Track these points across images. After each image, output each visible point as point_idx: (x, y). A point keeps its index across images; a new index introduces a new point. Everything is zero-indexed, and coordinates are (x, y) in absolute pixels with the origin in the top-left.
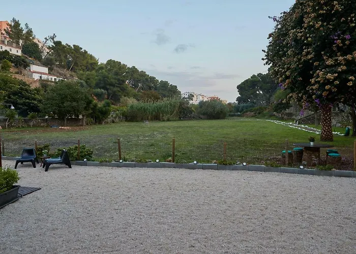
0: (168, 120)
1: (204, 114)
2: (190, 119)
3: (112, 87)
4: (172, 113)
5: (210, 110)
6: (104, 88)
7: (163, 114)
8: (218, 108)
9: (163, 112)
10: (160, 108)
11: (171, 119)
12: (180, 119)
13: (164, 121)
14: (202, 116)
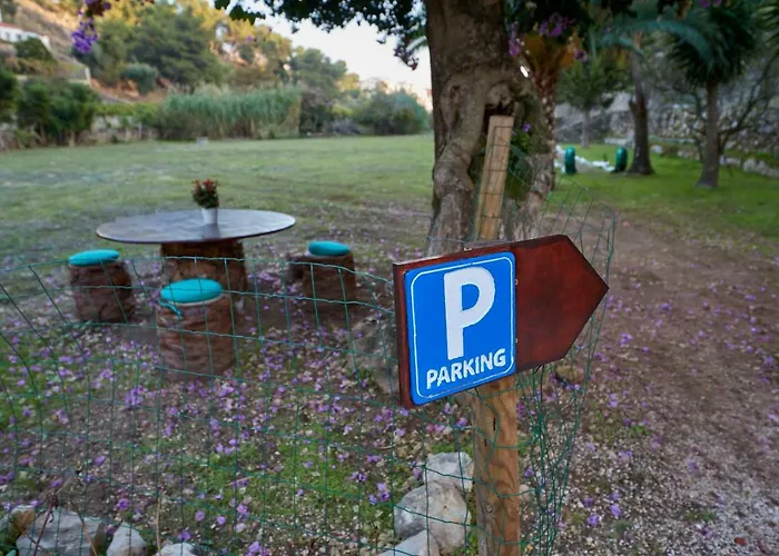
0: (272, 137)
1: (367, 122)
2: (330, 133)
3: (172, 60)
4: (281, 119)
5: (380, 113)
6: (154, 62)
7: (256, 122)
8: (398, 108)
9: (258, 117)
10: (250, 107)
11: (277, 135)
12: (303, 134)
13: (260, 138)
14: (360, 128)
